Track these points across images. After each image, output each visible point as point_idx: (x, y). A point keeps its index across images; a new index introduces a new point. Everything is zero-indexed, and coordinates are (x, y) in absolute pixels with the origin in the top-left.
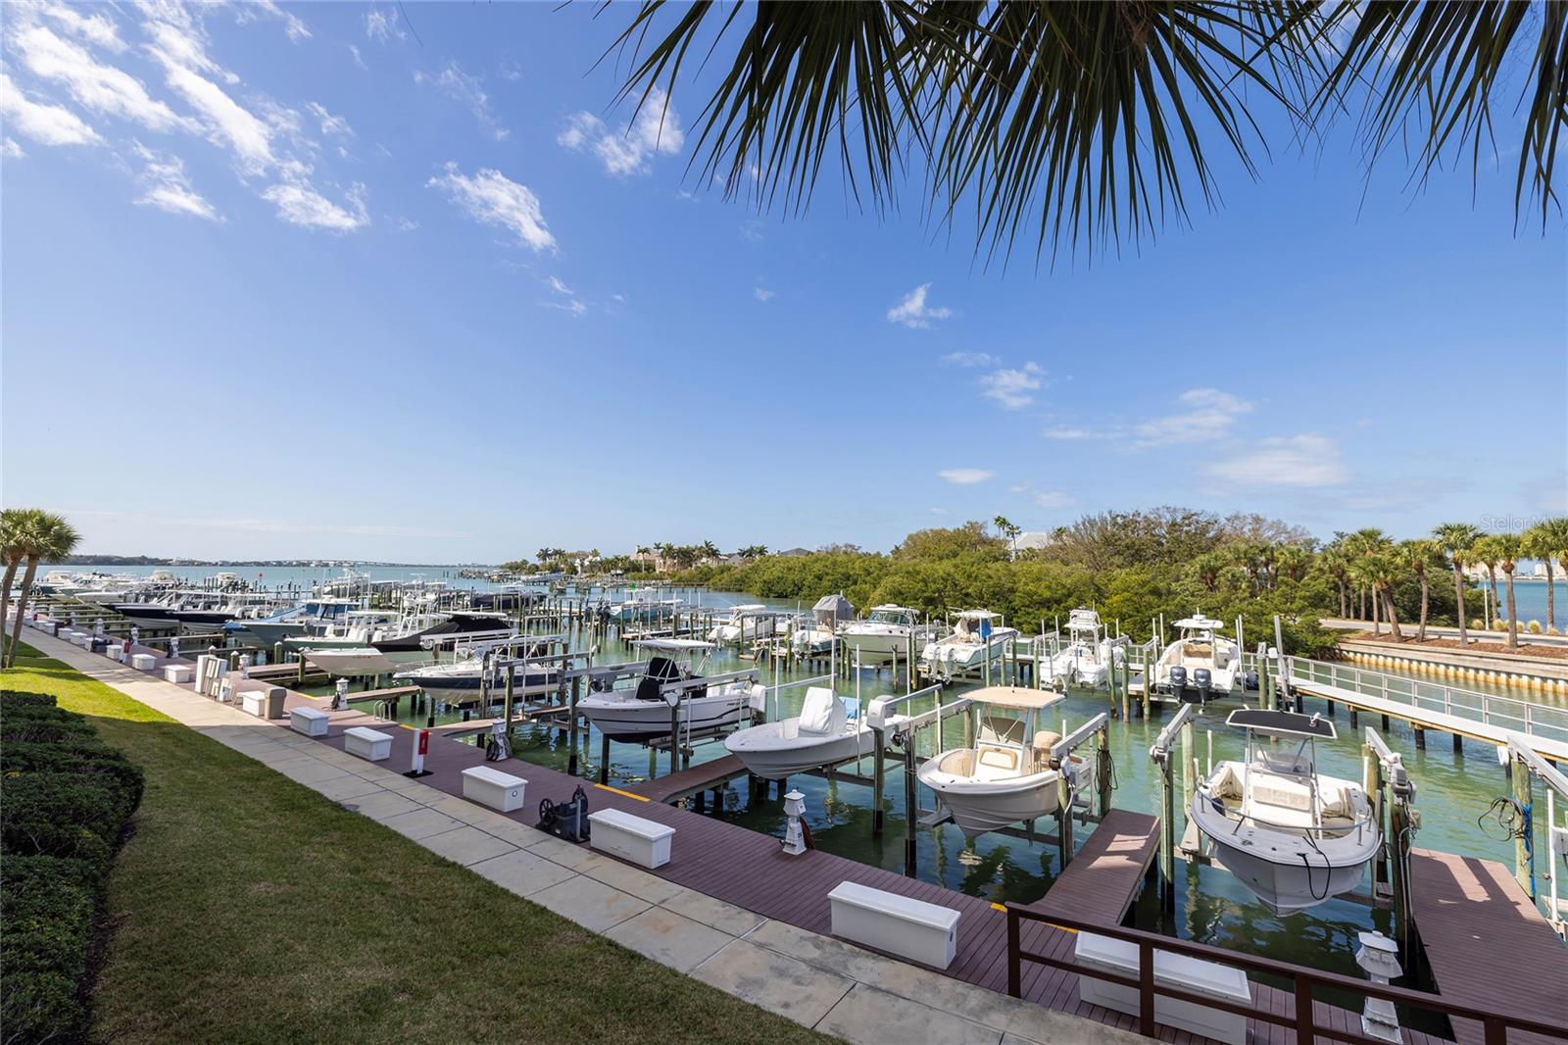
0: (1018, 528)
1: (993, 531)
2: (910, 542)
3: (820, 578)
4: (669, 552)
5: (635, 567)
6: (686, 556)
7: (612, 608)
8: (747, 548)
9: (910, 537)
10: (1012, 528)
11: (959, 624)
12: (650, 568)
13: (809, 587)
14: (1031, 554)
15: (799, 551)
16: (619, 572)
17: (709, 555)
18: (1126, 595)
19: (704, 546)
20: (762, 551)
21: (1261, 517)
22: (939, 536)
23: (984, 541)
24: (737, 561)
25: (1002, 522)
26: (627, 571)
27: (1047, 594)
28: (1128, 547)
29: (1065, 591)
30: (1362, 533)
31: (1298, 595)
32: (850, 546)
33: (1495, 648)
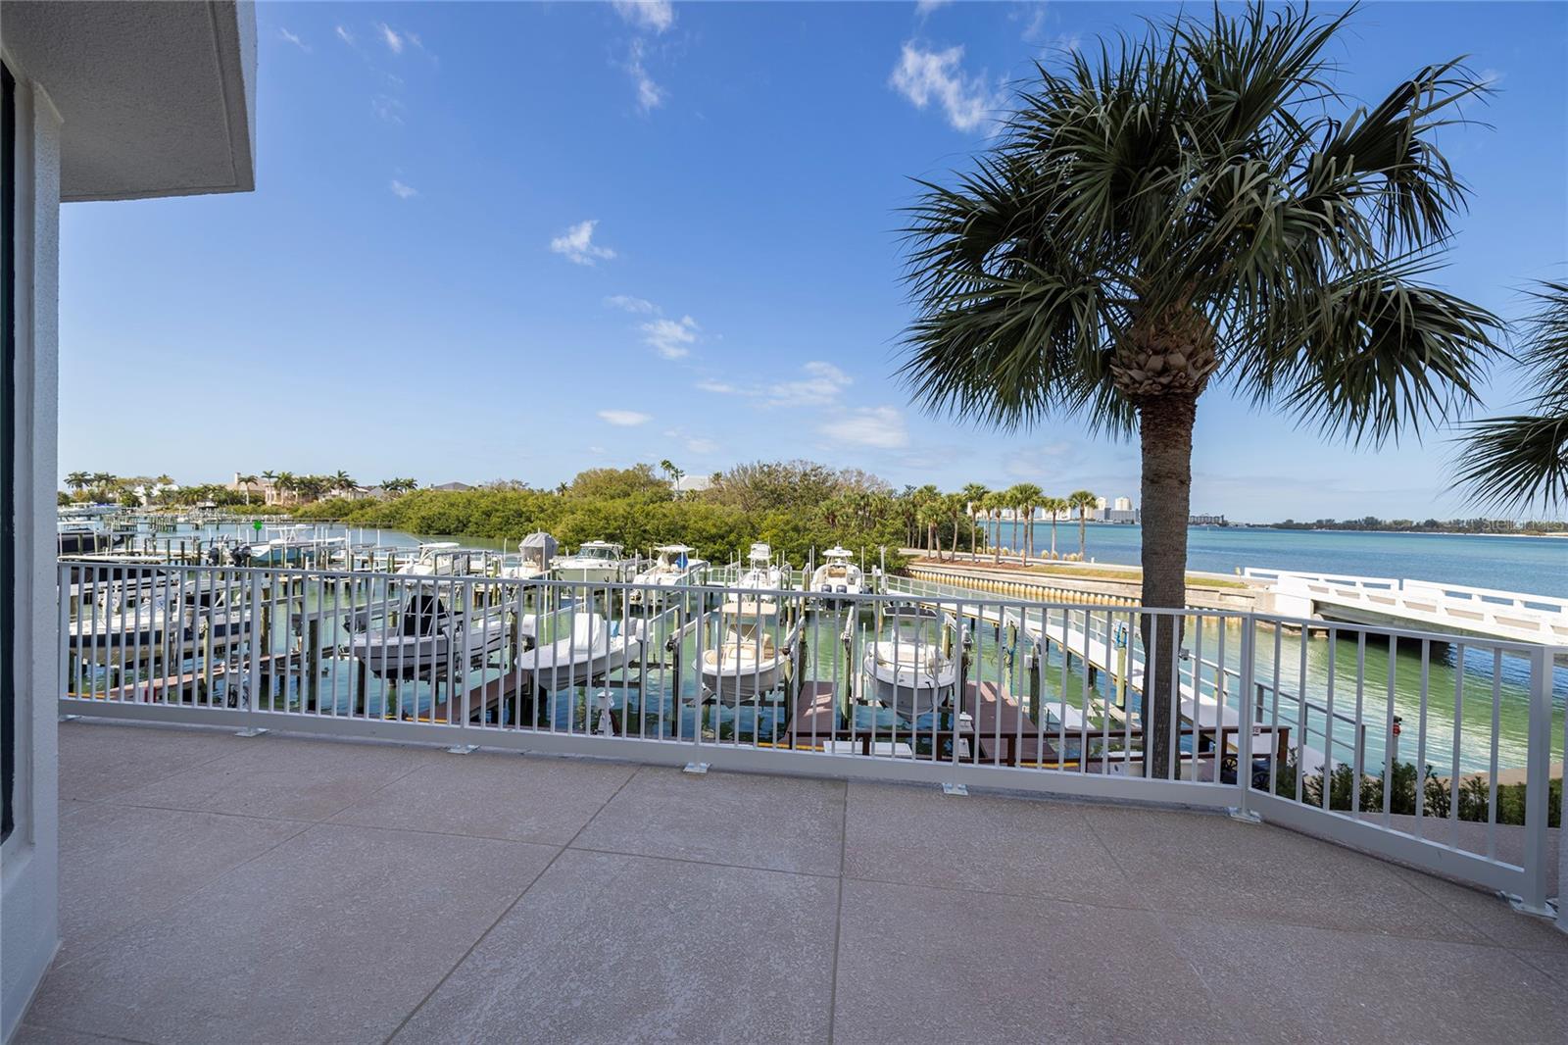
0: (682, 472)
1: (659, 473)
2: (580, 481)
3: (488, 514)
4: (286, 482)
5: (235, 499)
6: (311, 488)
7: (253, 548)
8: (391, 479)
9: (581, 476)
10: (677, 472)
12: (257, 500)
13: (476, 524)
14: (694, 495)
15: (456, 485)
16: (209, 504)
17: (343, 487)
19: (337, 476)
20: (410, 485)
22: (611, 477)
23: (653, 482)
24: (378, 495)
25: (667, 465)
26: (221, 503)
27: (714, 531)
28: (772, 492)
29: (727, 528)
30: (925, 488)
32: (518, 482)
33: (989, 565)
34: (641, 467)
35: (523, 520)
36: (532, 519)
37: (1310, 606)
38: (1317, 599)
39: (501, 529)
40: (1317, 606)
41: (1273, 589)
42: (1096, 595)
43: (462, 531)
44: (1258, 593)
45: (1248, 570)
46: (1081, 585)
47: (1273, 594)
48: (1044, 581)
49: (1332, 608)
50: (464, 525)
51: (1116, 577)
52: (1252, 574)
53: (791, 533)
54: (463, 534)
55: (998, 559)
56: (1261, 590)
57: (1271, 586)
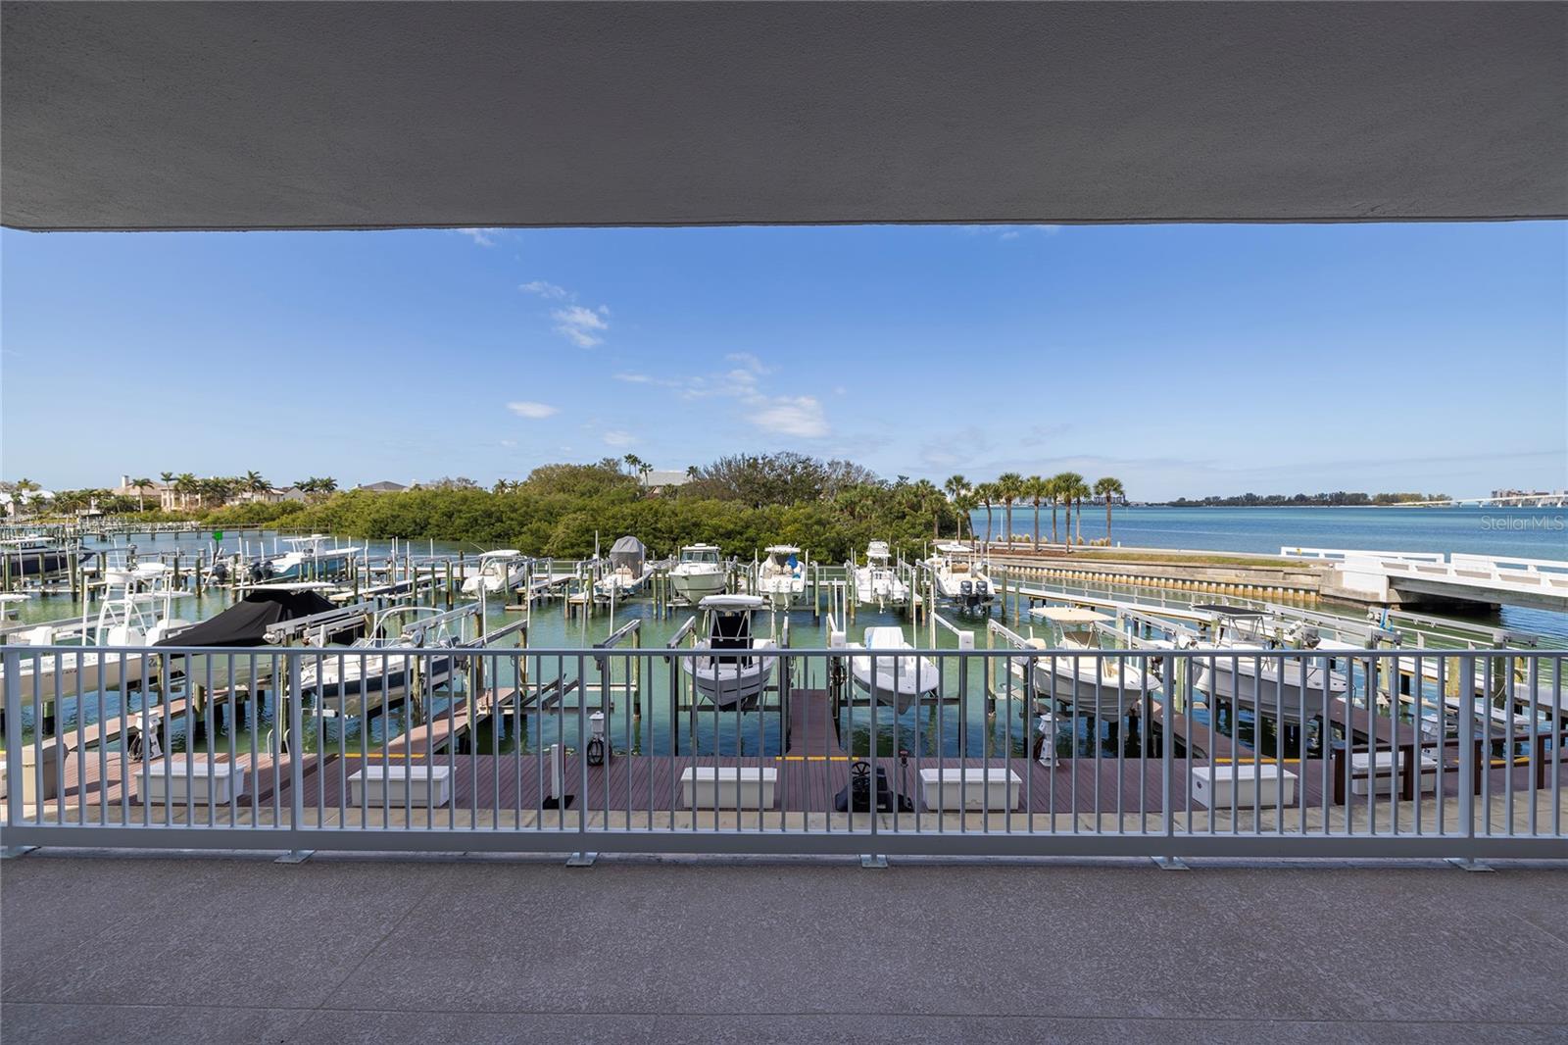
0: (650, 466)
1: (625, 468)
2: (535, 477)
3: (450, 516)
4: (187, 485)
5: (125, 506)
6: (217, 491)
7: (275, 563)
8: (306, 480)
9: (536, 472)
10: (644, 466)
11: (769, 559)
12: (152, 505)
13: (438, 526)
14: (671, 491)
15: (387, 484)
16: (94, 511)
17: (254, 489)
19: (247, 477)
20: (329, 485)
22: (574, 473)
23: (623, 478)
24: (299, 497)
25: (632, 460)
26: (107, 511)
28: (764, 485)
32: (464, 480)
33: (1028, 553)
34: (608, 462)
36: (504, 519)
37: (1385, 582)
38: (1390, 574)
39: (467, 531)
40: (1392, 581)
41: (1338, 567)
42: (1152, 578)
43: (421, 534)
44: (1324, 571)
47: (1340, 572)
48: (1094, 566)
49: (1408, 583)
50: (422, 528)
51: (1170, 560)
54: (423, 537)
55: (1037, 547)
56: (1326, 568)
57: (1337, 564)
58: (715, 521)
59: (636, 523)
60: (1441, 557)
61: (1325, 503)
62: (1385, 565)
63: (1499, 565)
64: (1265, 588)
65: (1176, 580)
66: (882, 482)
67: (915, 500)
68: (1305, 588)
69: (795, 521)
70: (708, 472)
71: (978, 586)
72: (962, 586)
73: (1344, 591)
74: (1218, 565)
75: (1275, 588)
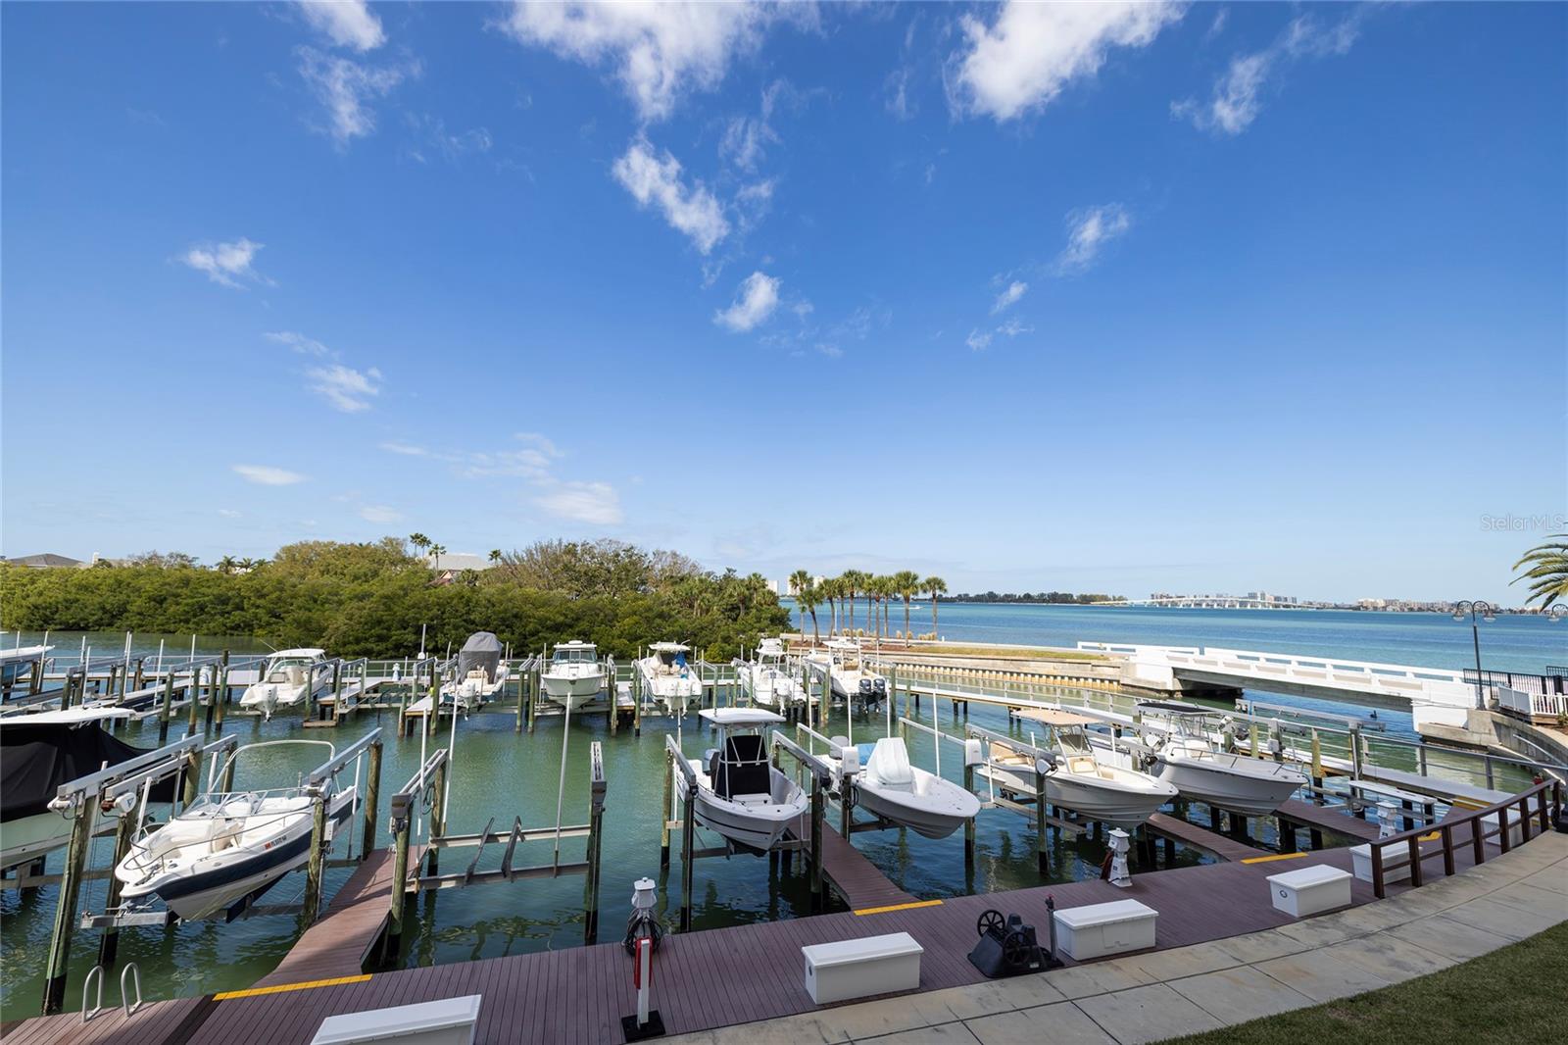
0: (443, 548)
1: (411, 550)
3: (161, 601)
9: (288, 550)
10: (436, 548)
11: (654, 657)
13: (140, 614)
14: (472, 577)
15: (48, 558)
18: (636, 618)
21: (678, 553)
22: (342, 552)
23: (405, 561)
25: (420, 540)
31: (763, 616)
32: (178, 556)
34: (390, 542)
35: (229, 608)
36: (246, 606)
37: (1171, 672)
38: (1175, 666)
39: (187, 621)
40: (1176, 672)
41: (1132, 660)
42: (984, 671)
43: (110, 625)
44: (1123, 664)
45: (1080, 644)
46: (969, 663)
47: (1135, 664)
48: (933, 661)
49: (1187, 674)
50: (113, 616)
51: (998, 654)
52: (1083, 647)
53: (658, 621)
54: (114, 628)
56: (1123, 661)
57: (1131, 657)
58: (541, 612)
59: (443, 613)
60: (1196, 650)
61: (1044, 601)
62: (1170, 658)
63: (1239, 657)
64: (1078, 679)
65: (1005, 673)
66: (709, 574)
67: (747, 593)
68: (1109, 678)
69: (635, 613)
70: (517, 557)
71: (876, 684)
72: (861, 684)
73: (1139, 681)
74: (1039, 659)
75: (1086, 679)
